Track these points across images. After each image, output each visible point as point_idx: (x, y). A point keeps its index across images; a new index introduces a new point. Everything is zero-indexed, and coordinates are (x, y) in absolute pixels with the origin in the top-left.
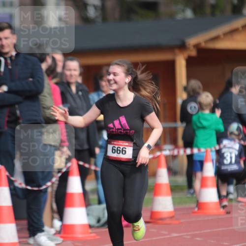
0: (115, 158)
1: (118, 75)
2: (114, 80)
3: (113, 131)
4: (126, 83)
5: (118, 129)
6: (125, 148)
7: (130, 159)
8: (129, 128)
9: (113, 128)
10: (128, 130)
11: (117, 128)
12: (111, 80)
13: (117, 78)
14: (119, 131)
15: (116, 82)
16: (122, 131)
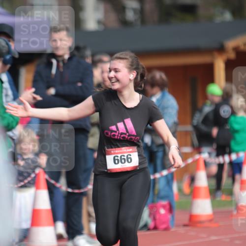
0: (120, 169)
1: (119, 71)
2: (115, 77)
3: (114, 135)
4: (130, 80)
5: (122, 134)
6: (130, 155)
7: (137, 167)
8: (135, 134)
9: (116, 132)
10: (133, 136)
11: (120, 132)
12: (112, 78)
13: (119, 75)
14: (122, 136)
15: (118, 80)
16: (127, 137)
